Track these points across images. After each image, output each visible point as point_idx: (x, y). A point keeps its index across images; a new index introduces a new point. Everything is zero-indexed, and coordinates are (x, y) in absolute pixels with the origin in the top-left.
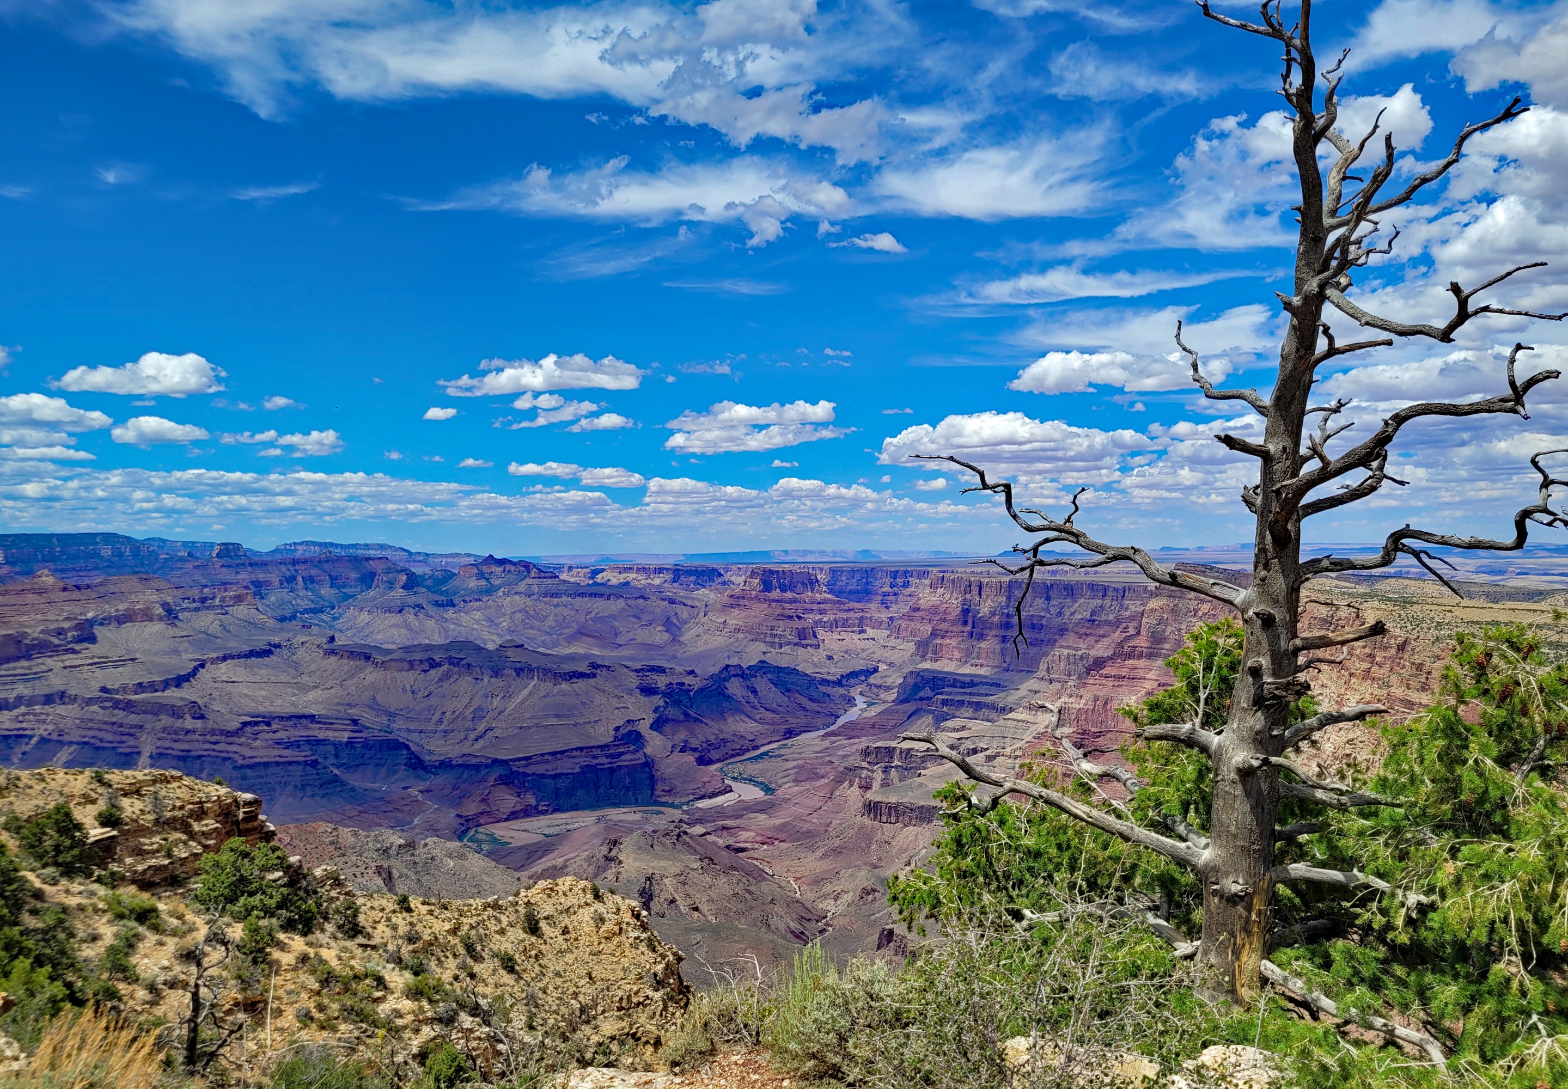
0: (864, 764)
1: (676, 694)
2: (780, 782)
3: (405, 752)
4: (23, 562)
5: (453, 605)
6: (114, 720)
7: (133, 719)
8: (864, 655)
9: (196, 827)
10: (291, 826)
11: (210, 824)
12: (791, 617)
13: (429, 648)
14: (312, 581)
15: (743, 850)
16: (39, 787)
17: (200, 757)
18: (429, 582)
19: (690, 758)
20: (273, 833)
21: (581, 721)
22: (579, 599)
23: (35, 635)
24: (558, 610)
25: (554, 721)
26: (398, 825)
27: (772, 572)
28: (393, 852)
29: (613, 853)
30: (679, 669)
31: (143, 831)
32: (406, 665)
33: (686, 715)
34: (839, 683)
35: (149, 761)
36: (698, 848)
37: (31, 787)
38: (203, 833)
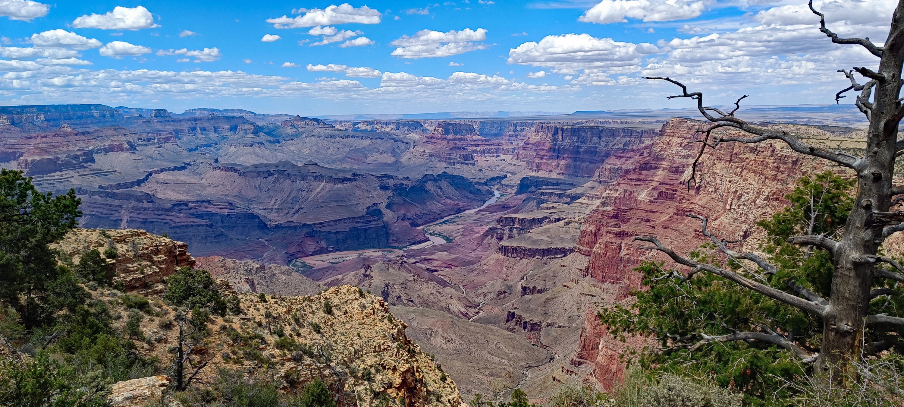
0: (499, 227)
1: (400, 190)
2: (455, 235)
3: (257, 220)
4: (54, 120)
5: (279, 143)
6: (107, 203)
7: (116, 202)
8: (498, 169)
9: (155, 258)
10: (201, 258)
11: (162, 257)
12: (459, 149)
13: (267, 165)
14: (205, 130)
15: (436, 271)
16: (74, 238)
17: (152, 222)
18: (266, 130)
19: (407, 223)
20: (194, 262)
21: (349, 204)
22: (346, 139)
23: (63, 158)
24: (335, 145)
25: (334, 204)
26: (255, 257)
27: (449, 124)
28: (254, 271)
29: (368, 273)
30: (400, 176)
31: (128, 260)
32: (256, 175)
33: (405, 201)
34: (486, 184)
35: (126, 224)
36: (412, 269)
37: (70, 238)
38: (159, 261)
